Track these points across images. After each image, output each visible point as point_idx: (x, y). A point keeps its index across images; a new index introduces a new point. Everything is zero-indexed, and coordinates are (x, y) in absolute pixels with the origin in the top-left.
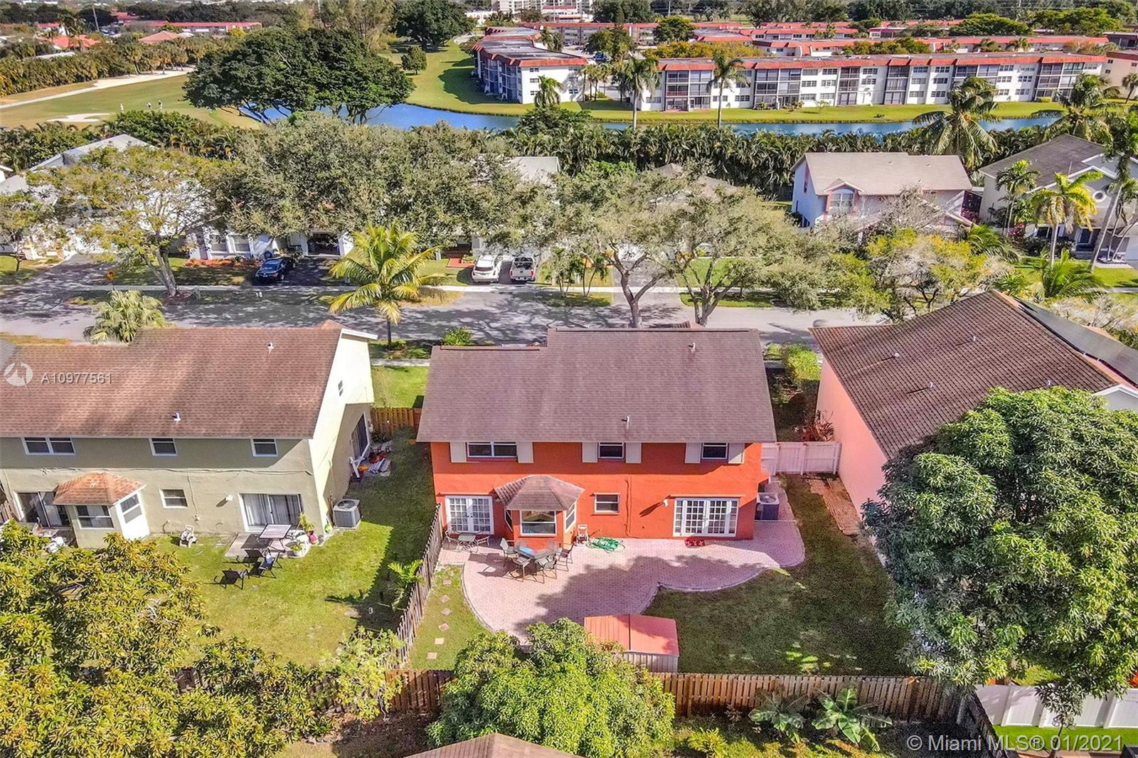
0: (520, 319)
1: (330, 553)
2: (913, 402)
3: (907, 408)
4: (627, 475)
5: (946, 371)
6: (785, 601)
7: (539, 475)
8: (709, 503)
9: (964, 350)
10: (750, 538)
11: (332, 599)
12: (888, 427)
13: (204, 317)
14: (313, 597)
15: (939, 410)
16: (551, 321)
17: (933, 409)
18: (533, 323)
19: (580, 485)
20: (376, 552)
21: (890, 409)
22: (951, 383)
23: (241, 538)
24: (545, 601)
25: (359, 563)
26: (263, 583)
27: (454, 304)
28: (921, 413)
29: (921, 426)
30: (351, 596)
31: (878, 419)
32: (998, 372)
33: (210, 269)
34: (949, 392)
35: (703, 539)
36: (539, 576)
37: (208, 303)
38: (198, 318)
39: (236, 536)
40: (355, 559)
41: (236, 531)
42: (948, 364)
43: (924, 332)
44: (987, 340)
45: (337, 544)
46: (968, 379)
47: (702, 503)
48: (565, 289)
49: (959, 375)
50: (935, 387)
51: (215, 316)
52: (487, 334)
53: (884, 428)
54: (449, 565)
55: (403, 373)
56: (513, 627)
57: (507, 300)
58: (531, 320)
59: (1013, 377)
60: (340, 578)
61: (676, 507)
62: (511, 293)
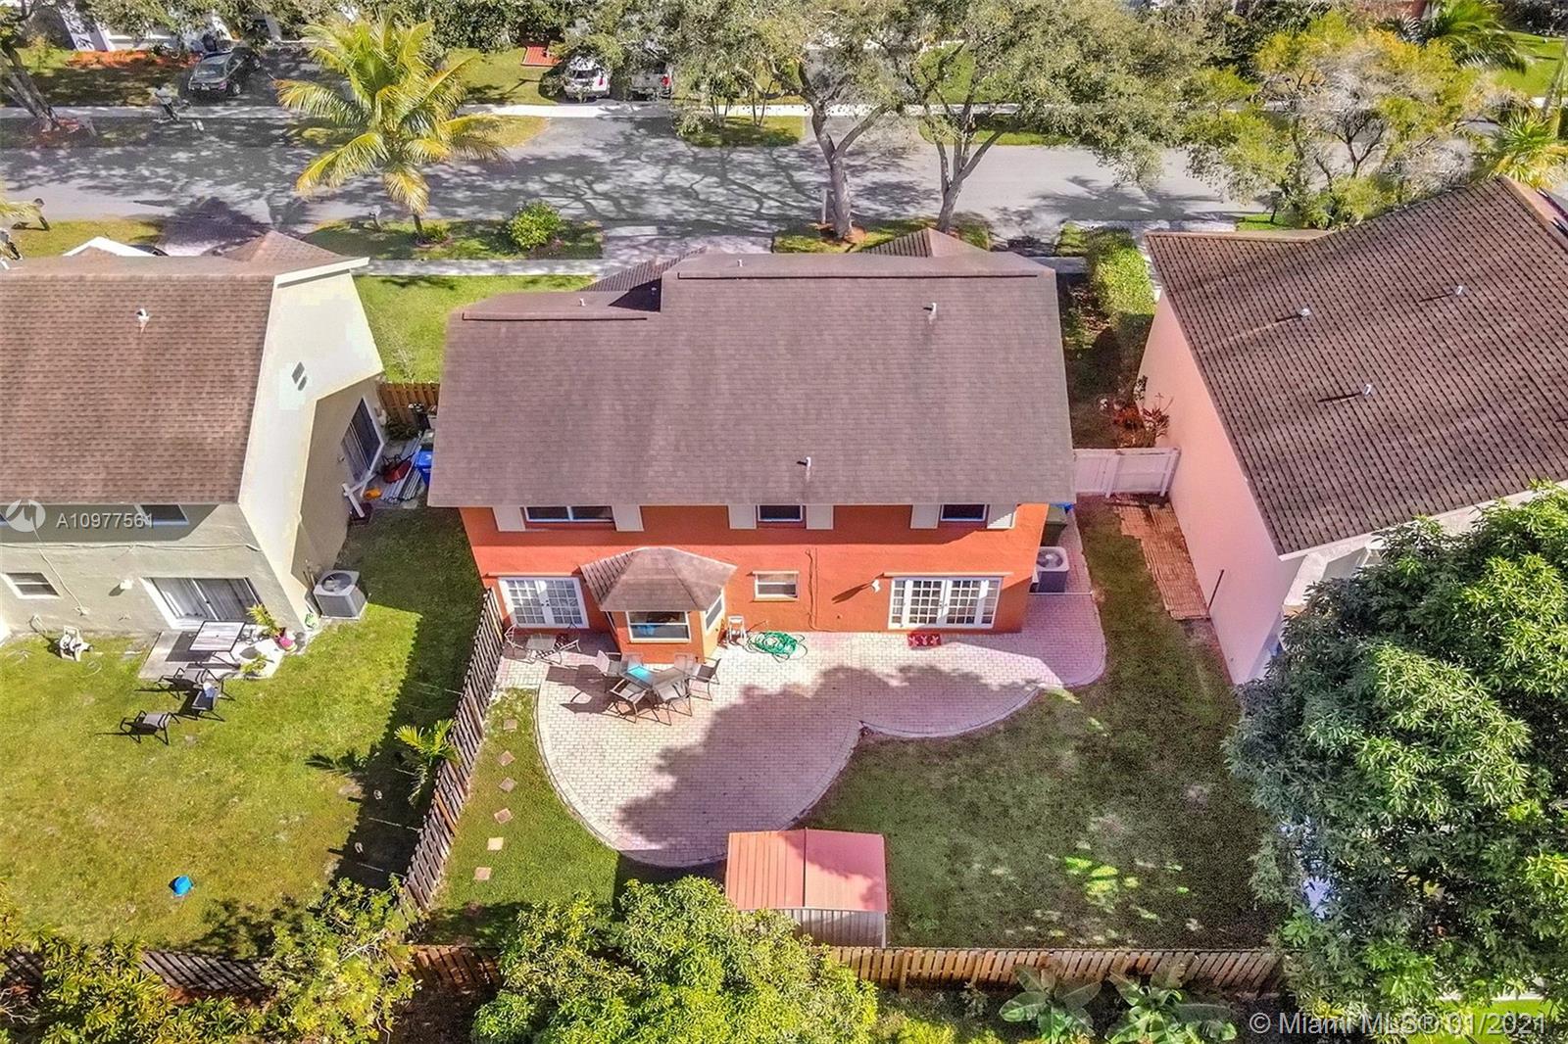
0: (645, 175)
1: (315, 669)
2: (1330, 423)
3: (1319, 434)
4: (810, 546)
5: (1397, 359)
6: (1069, 758)
7: (655, 548)
8: (950, 583)
9: (1438, 313)
10: (1015, 629)
11: (320, 762)
12: (1279, 474)
13: (103, 173)
14: (286, 759)
15: (1379, 447)
16: (697, 177)
17: (1368, 444)
18: (668, 181)
19: (728, 560)
20: (392, 666)
21: (1286, 434)
22: (1407, 387)
23: (166, 639)
24: (672, 761)
25: (364, 690)
26: (204, 732)
27: (534, 143)
28: (1344, 449)
29: (1343, 480)
30: (351, 755)
31: (1262, 454)
32: (1501, 372)
33: (112, 73)
34: (1402, 409)
35: (937, 633)
36: (662, 713)
37: (109, 144)
38: (92, 176)
39: (158, 637)
40: (355, 683)
41: (156, 628)
42: (1404, 343)
43: (1358, 263)
44: (1484, 296)
45: (329, 651)
46: (1440, 382)
47: (938, 585)
48: (722, 110)
49: (1423, 370)
50: (1374, 393)
51: (123, 172)
52: (588, 206)
53: (1272, 476)
54: (515, 690)
55: (444, 293)
56: (618, 815)
57: (622, 133)
58: (663, 176)
59: (1532, 387)
60: (332, 720)
61: (893, 588)
62: (631, 120)
